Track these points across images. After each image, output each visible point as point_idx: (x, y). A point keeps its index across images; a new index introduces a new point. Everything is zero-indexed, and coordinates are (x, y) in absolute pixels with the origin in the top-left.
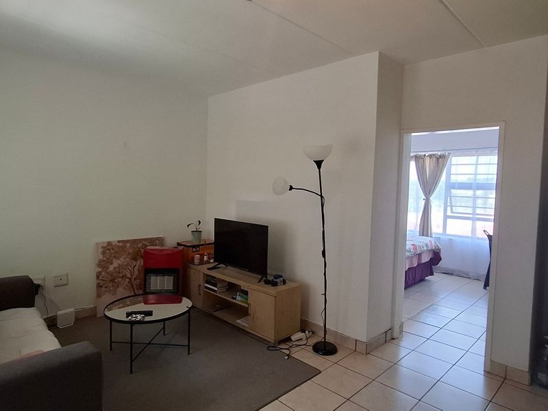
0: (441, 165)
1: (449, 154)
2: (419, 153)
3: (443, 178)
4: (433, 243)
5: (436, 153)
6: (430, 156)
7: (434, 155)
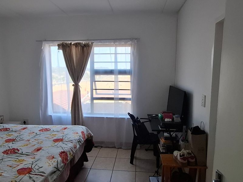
0: (86, 54)
1: (92, 43)
2: (66, 42)
3: (88, 66)
4: (85, 132)
5: (81, 42)
6: (76, 45)
7: (79, 43)
